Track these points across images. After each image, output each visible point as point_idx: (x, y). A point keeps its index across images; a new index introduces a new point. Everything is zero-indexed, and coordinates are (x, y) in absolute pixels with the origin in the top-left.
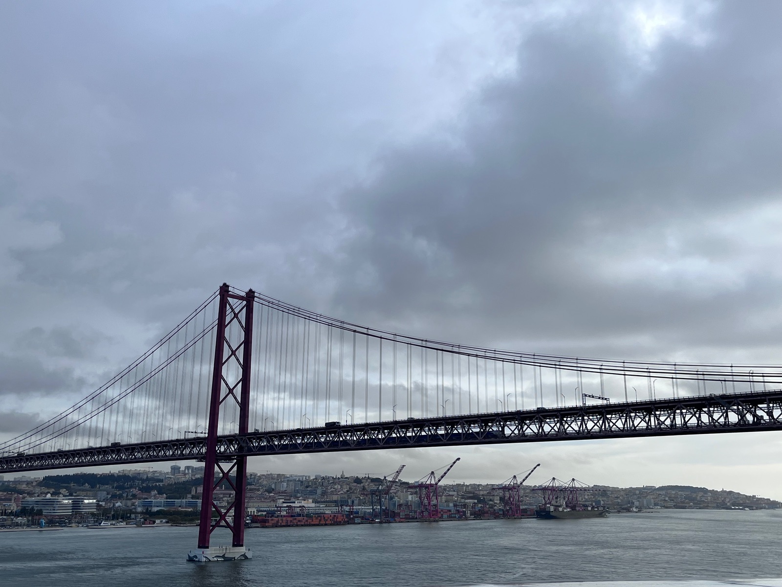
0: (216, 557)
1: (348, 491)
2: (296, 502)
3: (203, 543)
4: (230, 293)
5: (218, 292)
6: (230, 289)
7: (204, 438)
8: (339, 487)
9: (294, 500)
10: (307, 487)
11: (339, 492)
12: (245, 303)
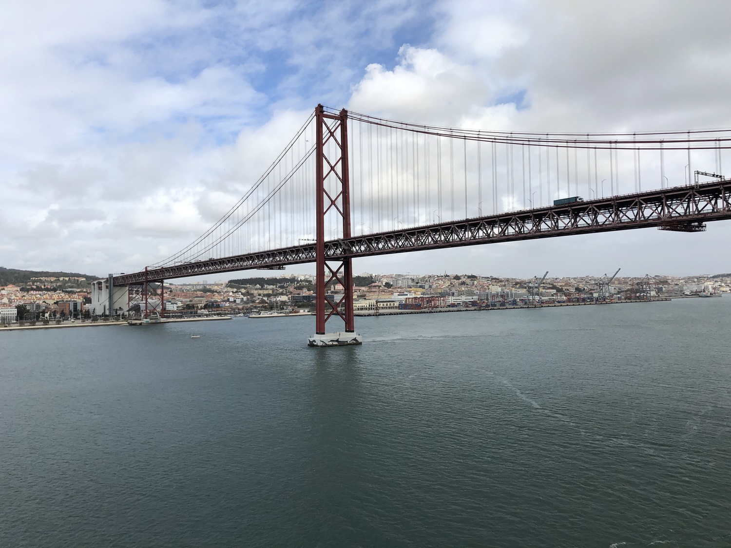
0: (331, 341)
1: (449, 286)
2: (408, 295)
3: (320, 331)
4: (325, 113)
5: (314, 114)
6: (324, 109)
7: (314, 244)
8: (442, 282)
9: (406, 293)
10: (417, 283)
11: (442, 286)
12: (339, 122)
